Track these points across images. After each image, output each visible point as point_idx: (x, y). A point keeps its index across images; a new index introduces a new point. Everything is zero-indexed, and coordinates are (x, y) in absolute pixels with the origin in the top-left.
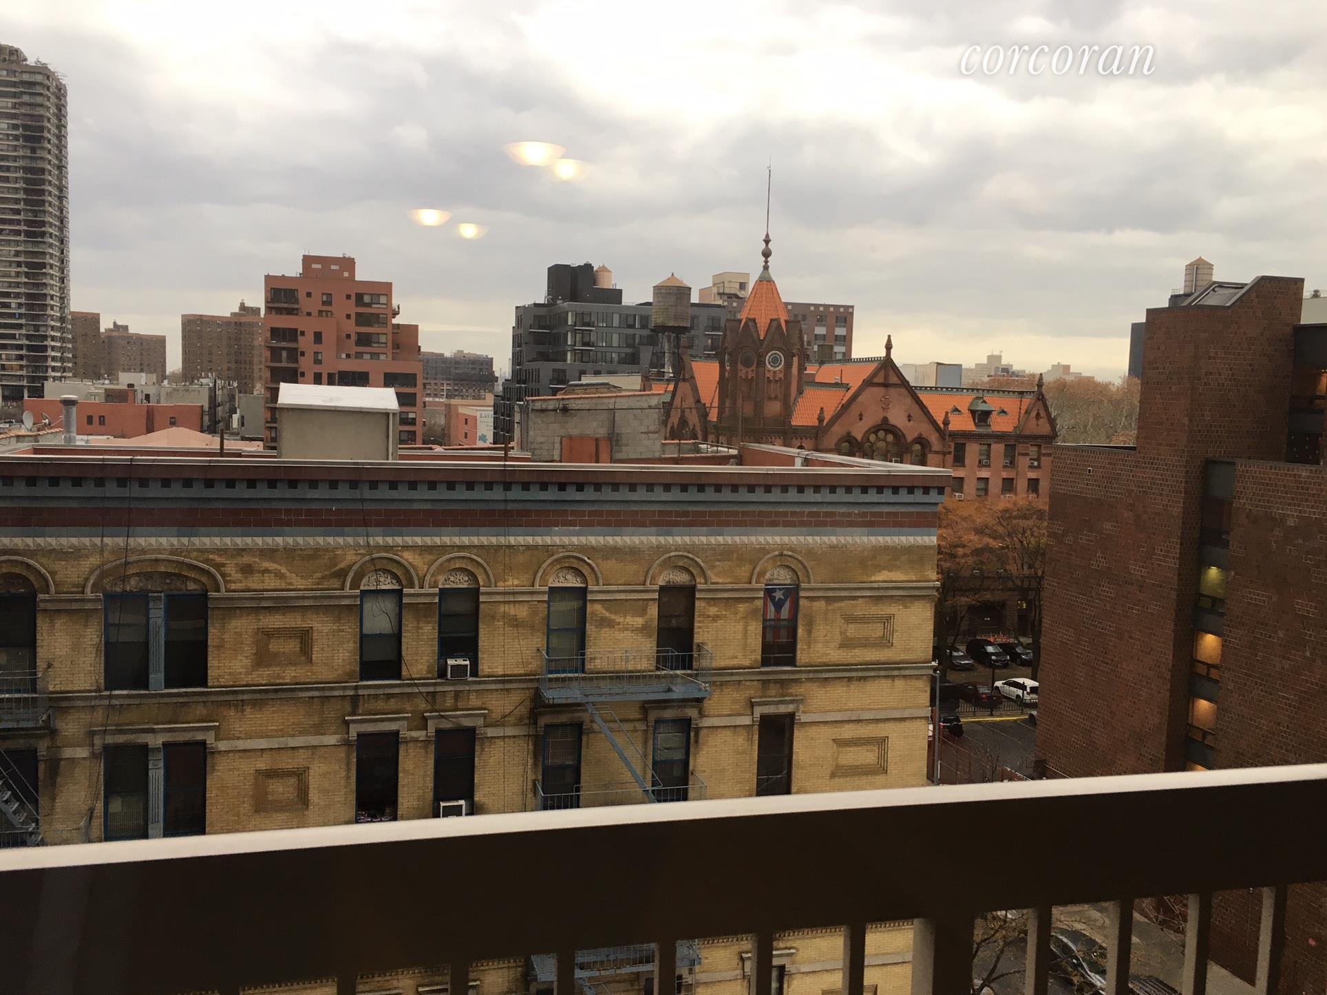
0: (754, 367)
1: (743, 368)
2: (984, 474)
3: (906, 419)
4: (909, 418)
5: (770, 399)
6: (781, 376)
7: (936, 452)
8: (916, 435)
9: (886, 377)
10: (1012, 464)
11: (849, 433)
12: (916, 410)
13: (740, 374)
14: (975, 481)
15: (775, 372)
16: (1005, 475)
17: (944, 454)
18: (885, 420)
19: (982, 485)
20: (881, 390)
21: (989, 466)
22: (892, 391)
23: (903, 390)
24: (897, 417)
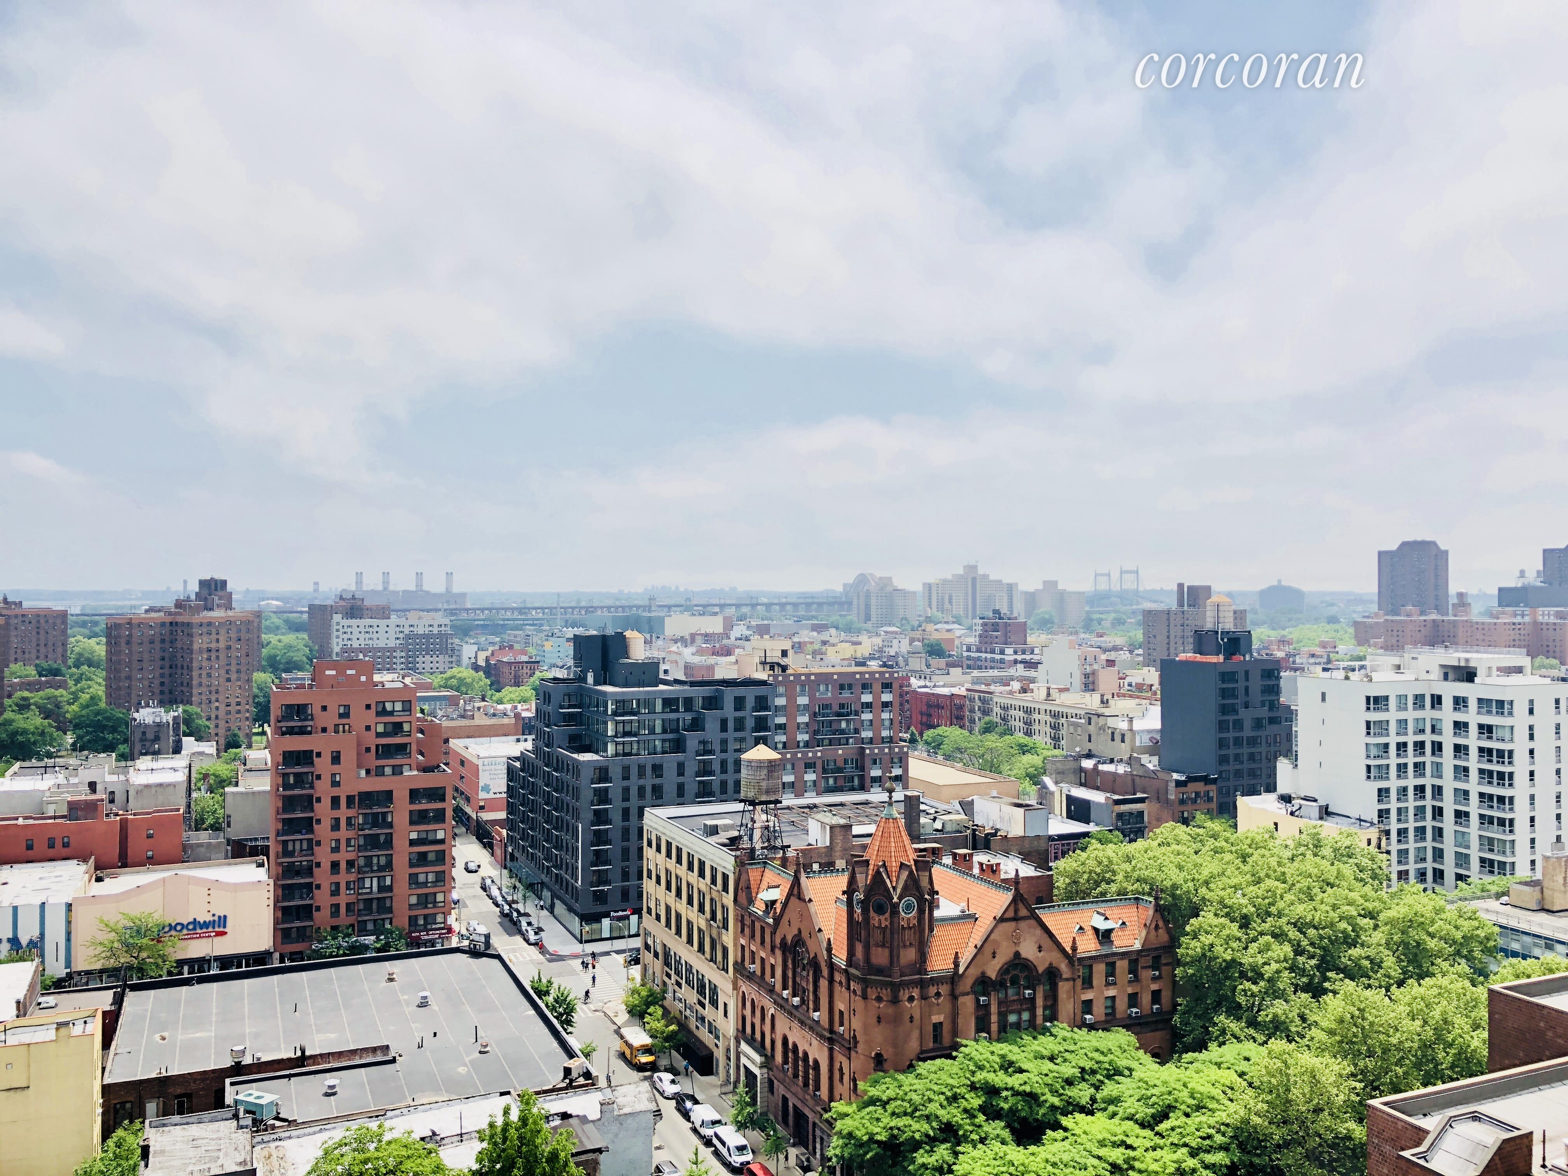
0: (887, 915)
1: (875, 915)
2: (1111, 992)
3: (1036, 950)
4: (1040, 949)
5: (905, 946)
6: (915, 922)
7: (1067, 980)
8: (1047, 965)
9: (1016, 911)
10: (1136, 979)
11: (983, 973)
12: (1046, 942)
13: (872, 922)
14: (1103, 1000)
15: (909, 919)
16: (1130, 990)
17: (1074, 980)
18: (1017, 954)
19: (1109, 1003)
20: (1013, 924)
21: (1115, 984)
22: (1023, 924)
23: (1033, 922)
24: (1028, 951)
